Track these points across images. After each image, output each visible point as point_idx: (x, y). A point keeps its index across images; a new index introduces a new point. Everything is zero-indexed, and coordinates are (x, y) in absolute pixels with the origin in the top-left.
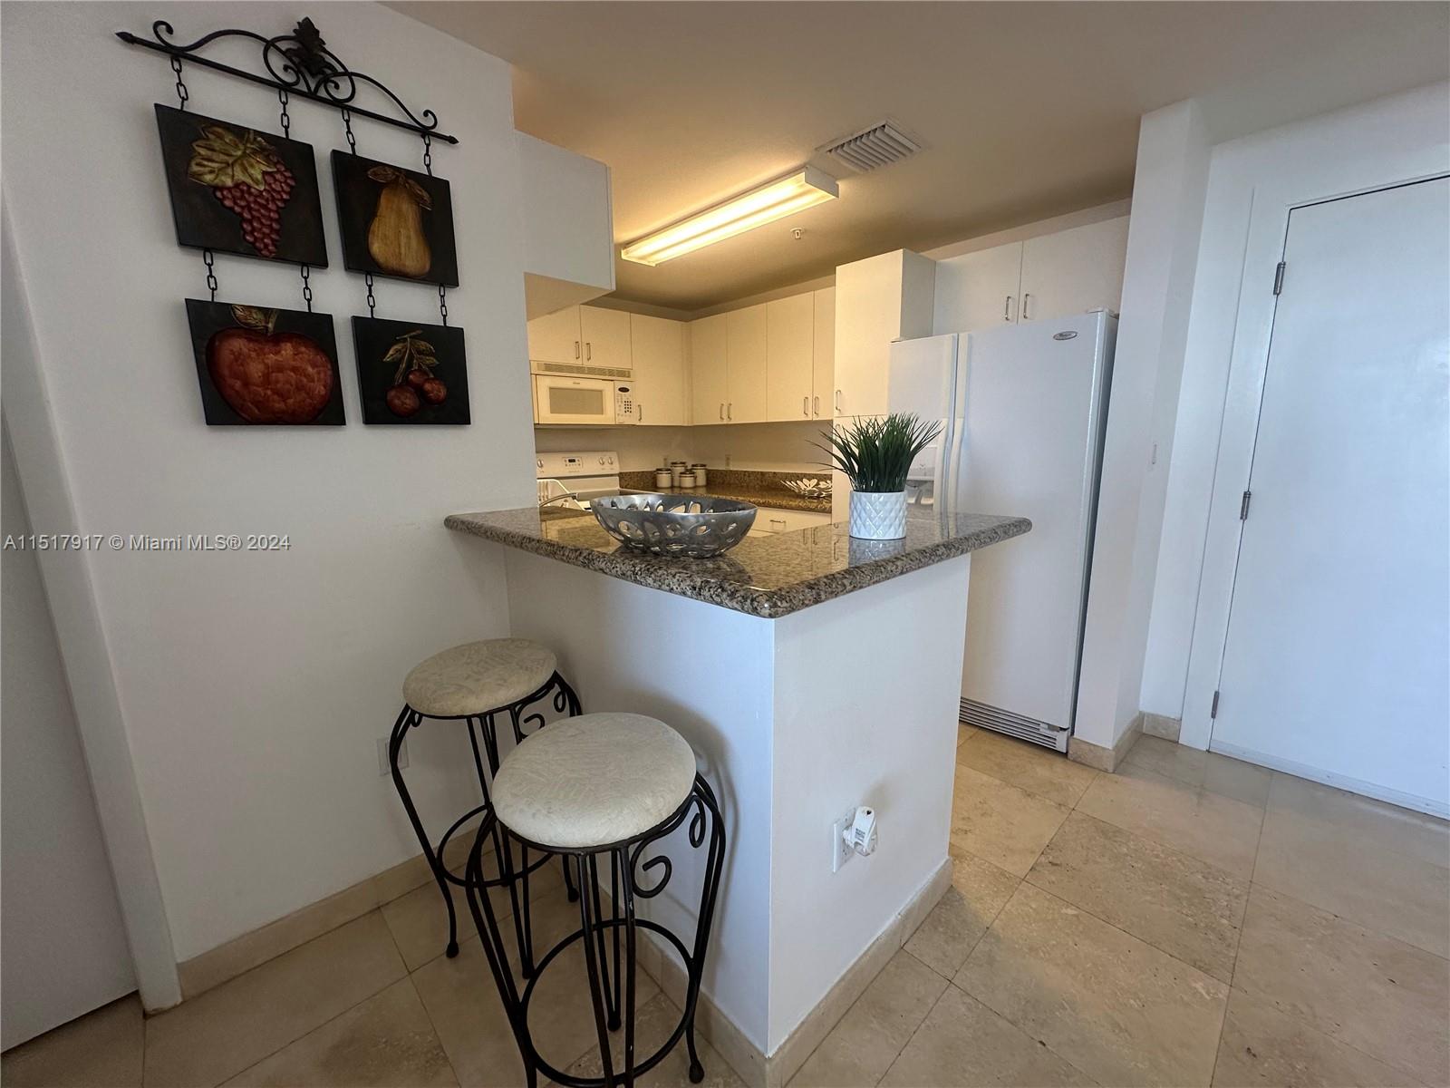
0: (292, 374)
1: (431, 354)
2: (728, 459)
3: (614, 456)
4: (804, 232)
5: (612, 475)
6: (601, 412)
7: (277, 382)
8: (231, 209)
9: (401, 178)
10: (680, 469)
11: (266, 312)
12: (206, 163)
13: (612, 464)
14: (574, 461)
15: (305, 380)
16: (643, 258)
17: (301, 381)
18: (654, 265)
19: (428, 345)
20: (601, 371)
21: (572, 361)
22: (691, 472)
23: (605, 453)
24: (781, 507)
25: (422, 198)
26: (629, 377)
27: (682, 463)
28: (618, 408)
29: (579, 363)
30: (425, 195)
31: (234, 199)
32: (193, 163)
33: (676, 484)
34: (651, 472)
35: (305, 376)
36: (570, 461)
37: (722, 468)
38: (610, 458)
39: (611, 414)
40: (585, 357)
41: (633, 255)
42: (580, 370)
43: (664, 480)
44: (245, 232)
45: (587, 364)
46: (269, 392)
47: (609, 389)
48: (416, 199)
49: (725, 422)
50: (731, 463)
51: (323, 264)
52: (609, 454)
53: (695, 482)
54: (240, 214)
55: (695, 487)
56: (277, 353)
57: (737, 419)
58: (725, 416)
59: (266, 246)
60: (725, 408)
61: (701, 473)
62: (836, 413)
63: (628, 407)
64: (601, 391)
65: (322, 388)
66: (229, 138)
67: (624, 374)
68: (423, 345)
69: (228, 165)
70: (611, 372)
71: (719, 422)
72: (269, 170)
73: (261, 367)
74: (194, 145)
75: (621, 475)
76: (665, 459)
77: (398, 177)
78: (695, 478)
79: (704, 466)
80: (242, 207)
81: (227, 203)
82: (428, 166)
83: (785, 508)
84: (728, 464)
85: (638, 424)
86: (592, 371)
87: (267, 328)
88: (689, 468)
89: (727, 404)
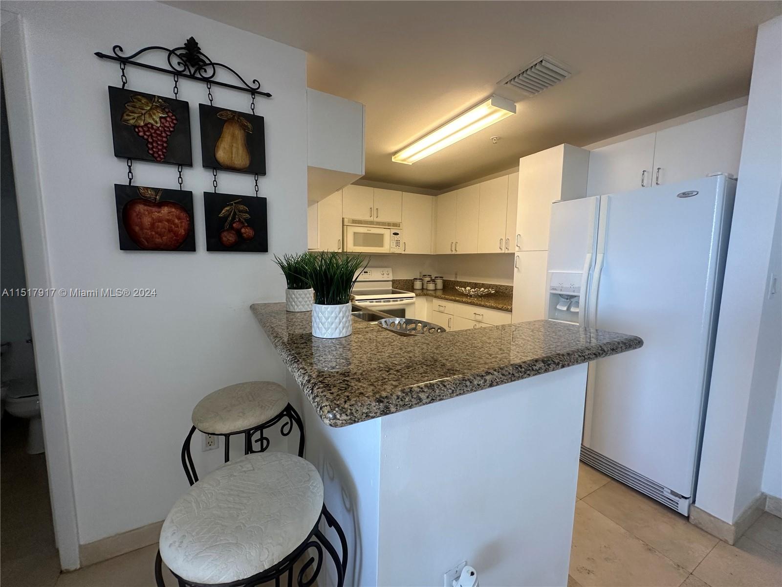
0: (167, 223)
1: (246, 212)
2: (456, 274)
3: (390, 270)
4: (499, 139)
5: (388, 281)
6: (382, 246)
7: (158, 227)
8: (143, 137)
9: (236, 117)
10: (428, 279)
11: (156, 190)
12: (131, 114)
13: (388, 274)
14: (367, 272)
15: (173, 226)
16: (404, 160)
17: (171, 227)
18: (411, 164)
19: (245, 207)
20: (383, 224)
21: (367, 218)
22: (433, 281)
23: (384, 269)
24: (480, 305)
25: (247, 126)
26: (399, 227)
27: (429, 276)
28: (392, 244)
29: (371, 219)
30: (249, 125)
31: (144, 132)
32: (125, 115)
33: (425, 287)
34: (411, 280)
35: (174, 224)
36: (365, 272)
37: (453, 279)
38: (388, 271)
39: (388, 247)
40: (375, 216)
41: (398, 159)
42: (372, 223)
43: (418, 285)
44: (149, 149)
45: (376, 220)
46: (153, 233)
47: (387, 234)
48: (243, 127)
49: (454, 253)
50: (458, 277)
51: (190, 165)
52: (386, 269)
53: (436, 287)
54: (147, 140)
55: (436, 290)
56: (159, 212)
57: (460, 251)
58: (453, 250)
59: (159, 156)
60: (454, 245)
61: (439, 283)
62: (517, 249)
63: (398, 243)
64: (383, 234)
65: (183, 231)
66: (144, 101)
67: (396, 225)
68: (242, 207)
69: (142, 114)
70: (389, 224)
71: (449, 253)
72: (163, 116)
73: (150, 219)
74: (126, 105)
75: (394, 281)
76: (420, 273)
77: (234, 116)
78: (436, 284)
79: (442, 278)
80: (148, 136)
81: (141, 134)
82: (253, 110)
83: (483, 306)
84: (456, 277)
85: (403, 253)
86: (378, 223)
87: (156, 198)
88: (433, 278)
89: (454, 243)
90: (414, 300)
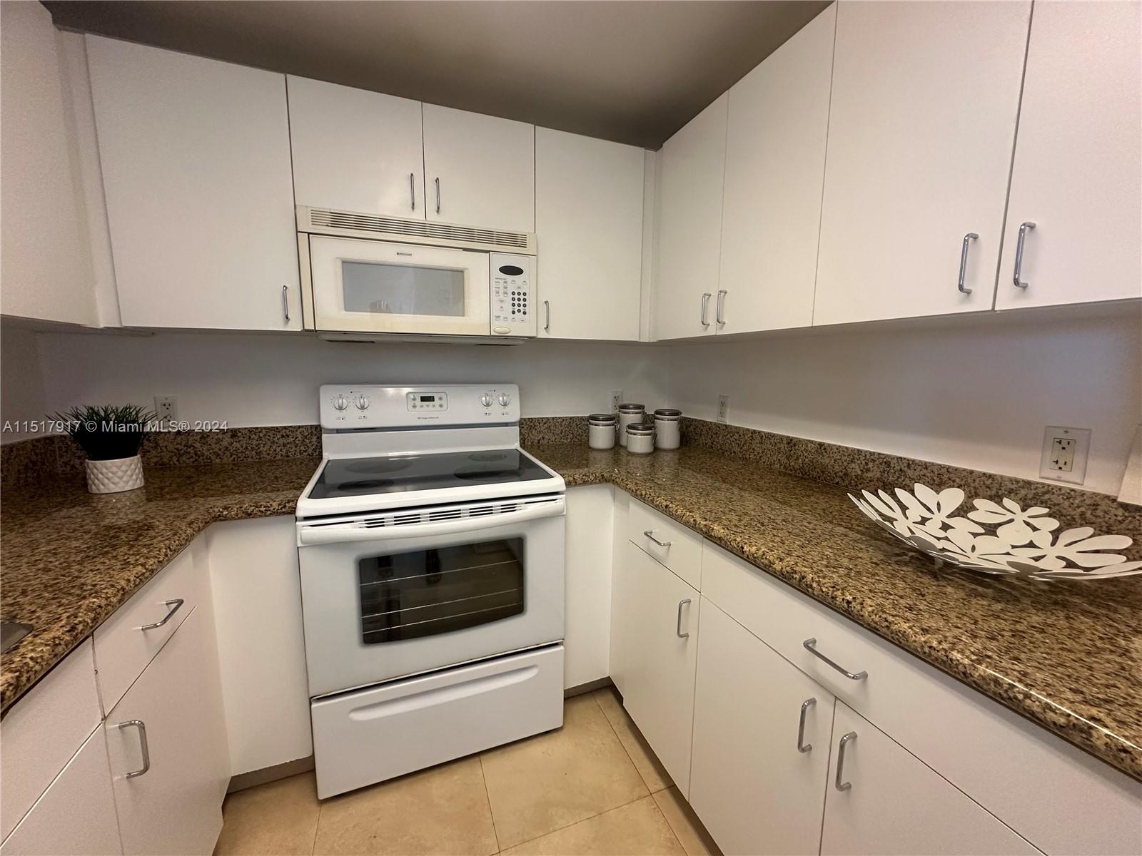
2: (723, 404)
5: (506, 424)
6: (459, 310)
10: (631, 418)
13: (505, 405)
14: (431, 399)
20: (462, 233)
22: (649, 423)
26: (521, 244)
27: (637, 407)
28: (496, 306)
29: (417, 216)
33: (623, 442)
36: (424, 399)
37: (711, 418)
39: (483, 314)
40: (432, 206)
42: (421, 229)
43: (601, 435)
45: (433, 218)
47: (481, 269)
49: (712, 331)
50: (728, 412)
53: (656, 444)
55: (654, 454)
57: (740, 321)
58: (711, 320)
60: (712, 305)
61: (668, 433)
63: (519, 303)
64: (463, 272)
67: (510, 240)
70: (484, 236)
75: (526, 426)
76: (611, 399)
78: (655, 437)
79: (677, 413)
84: (722, 414)
85: (543, 335)
86: (443, 231)
88: (649, 415)
89: (714, 293)
90: (558, 504)
